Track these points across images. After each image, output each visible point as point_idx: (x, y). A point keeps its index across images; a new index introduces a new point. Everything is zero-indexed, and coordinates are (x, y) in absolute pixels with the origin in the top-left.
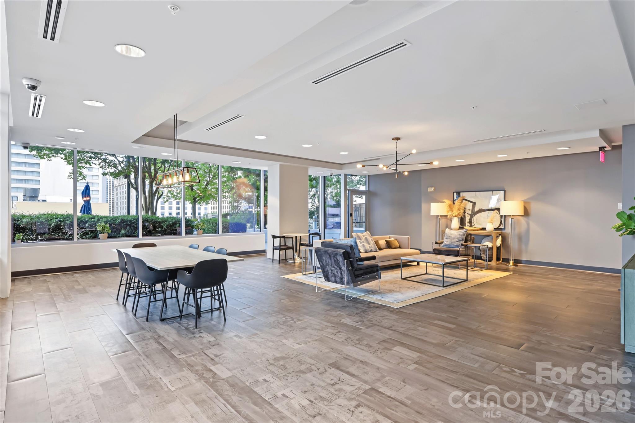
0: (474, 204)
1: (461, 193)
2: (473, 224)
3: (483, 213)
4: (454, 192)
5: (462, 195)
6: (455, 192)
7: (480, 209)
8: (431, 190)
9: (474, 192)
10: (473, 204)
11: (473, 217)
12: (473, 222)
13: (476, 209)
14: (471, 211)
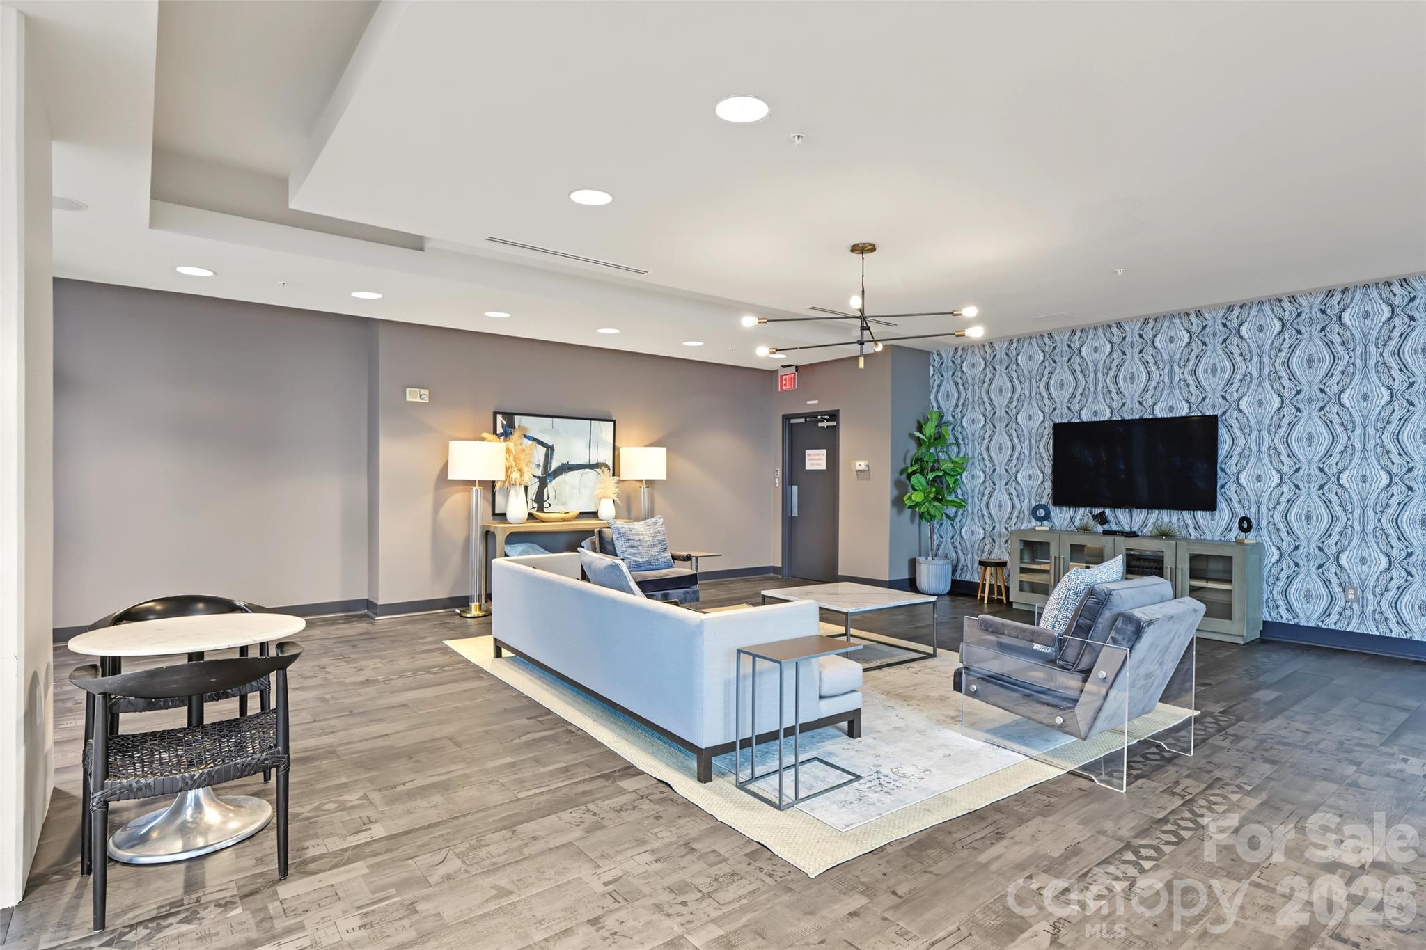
0: (550, 449)
1: (517, 418)
2: (546, 504)
3: (571, 473)
4: (495, 414)
5: (520, 422)
6: (500, 413)
7: (563, 464)
8: (413, 395)
9: (551, 419)
10: (547, 450)
11: (547, 486)
12: (546, 498)
13: (555, 464)
14: (541, 468)
